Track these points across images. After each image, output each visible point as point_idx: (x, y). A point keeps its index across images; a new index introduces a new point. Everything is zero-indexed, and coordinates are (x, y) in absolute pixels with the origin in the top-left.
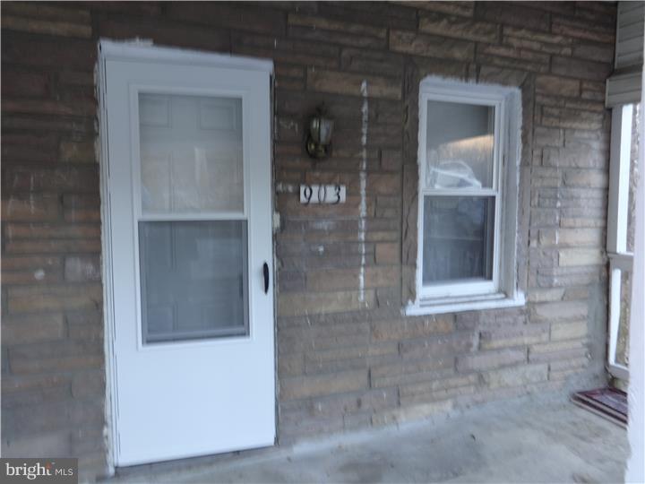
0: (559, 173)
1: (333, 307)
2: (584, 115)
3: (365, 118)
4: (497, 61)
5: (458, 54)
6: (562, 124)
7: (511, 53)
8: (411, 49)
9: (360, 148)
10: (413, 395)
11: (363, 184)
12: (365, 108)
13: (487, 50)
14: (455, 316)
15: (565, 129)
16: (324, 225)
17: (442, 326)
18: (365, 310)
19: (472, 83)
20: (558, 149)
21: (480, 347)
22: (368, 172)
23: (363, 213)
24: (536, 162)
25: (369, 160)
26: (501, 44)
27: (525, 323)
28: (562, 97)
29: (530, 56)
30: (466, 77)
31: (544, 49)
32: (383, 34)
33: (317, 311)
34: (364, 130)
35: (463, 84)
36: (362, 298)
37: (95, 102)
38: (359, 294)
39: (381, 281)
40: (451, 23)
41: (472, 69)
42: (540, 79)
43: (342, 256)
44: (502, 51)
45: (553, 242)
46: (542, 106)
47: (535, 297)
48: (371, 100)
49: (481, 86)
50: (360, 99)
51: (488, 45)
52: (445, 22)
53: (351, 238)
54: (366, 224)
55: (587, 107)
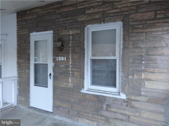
0: (144, 50)
1: (63, 86)
2: (158, 25)
3: (71, 40)
4: (112, 15)
5: (97, 16)
6: (144, 31)
7: (117, 10)
8: (82, 19)
9: (70, 47)
10: (84, 115)
11: (70, 56)
12: (71, 37)
13: (107, 12)
14: (97, 96)
15: (146, 32)
16: (62, 66)
17: (92, 98)
18: (71, 88)
19: (102, 24)
20: (142, 41)
21: (106, 109)
22: (72, 53)
23: (71, 64)
24: (131, 46)
25: (72, 50)
26: (113, 9)
27: (127, 106)
28: (144, 20)
29: (126, 9)
30: (100, 23)
31: (133, 4)
32: (75, 18)
33: (60, 86)
34: (71, 43)
35: (100, 25)
36: (70, 85)
37: (30, 43)
38: (69, 84)
39: (75, 82)
40: (94, 8)
41: (102, 20)
42: (131, 16)
43: (66, 74)
44: (114, 11)
45: (141, 77)
46: (133, 26)
47: (132, 98)
48: (72, 35)
49: (106, 24)
50: (70, 35)
51: (108, 10)
52: (92, 9)
53: (68, 70)
54: (71, 66)
55: (161, 21)
